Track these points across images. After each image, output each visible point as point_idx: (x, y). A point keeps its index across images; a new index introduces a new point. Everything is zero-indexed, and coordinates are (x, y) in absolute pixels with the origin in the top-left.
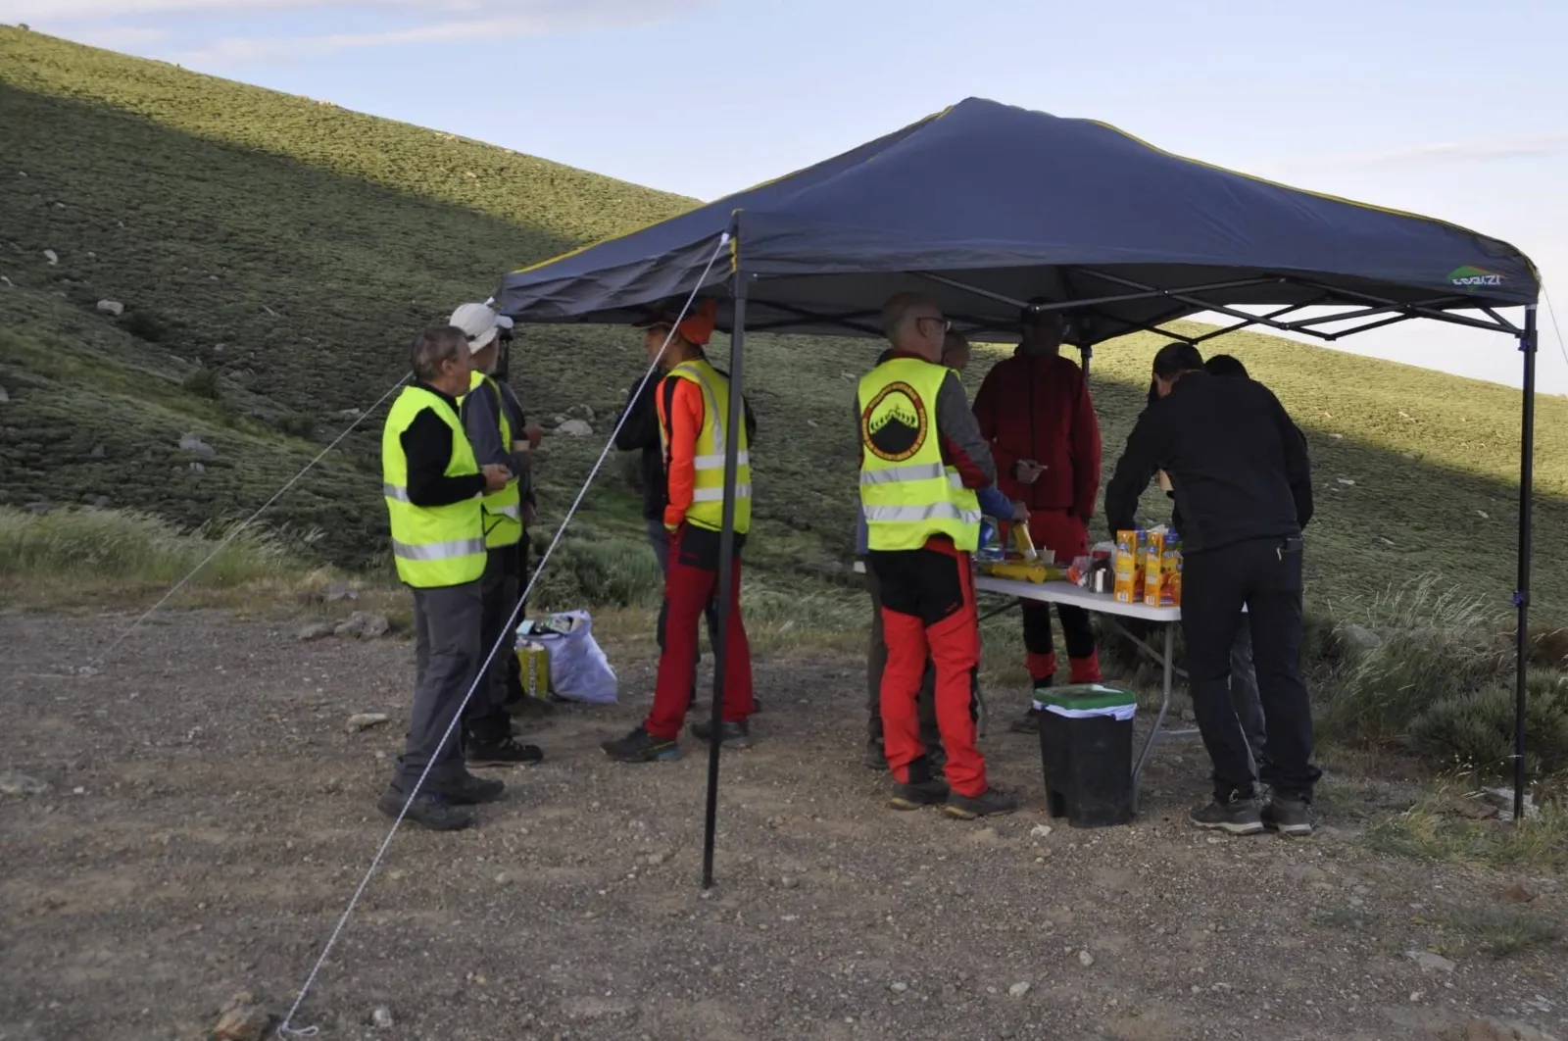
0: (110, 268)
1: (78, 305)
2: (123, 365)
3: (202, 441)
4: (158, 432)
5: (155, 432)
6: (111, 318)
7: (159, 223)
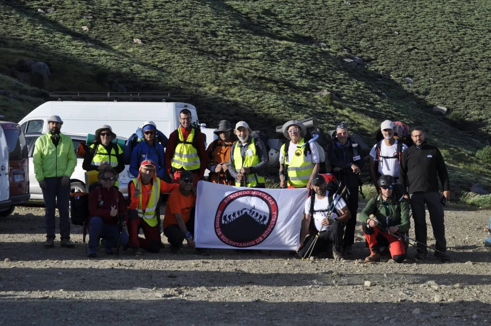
0: (441, 87)
1: (422, 109)
2: (444, 144)
3: (483, 189)
4: (459, 183)
5: (458, 182)
6: (440, 117)
7: (470, 59)
